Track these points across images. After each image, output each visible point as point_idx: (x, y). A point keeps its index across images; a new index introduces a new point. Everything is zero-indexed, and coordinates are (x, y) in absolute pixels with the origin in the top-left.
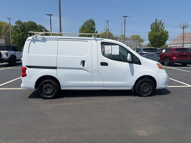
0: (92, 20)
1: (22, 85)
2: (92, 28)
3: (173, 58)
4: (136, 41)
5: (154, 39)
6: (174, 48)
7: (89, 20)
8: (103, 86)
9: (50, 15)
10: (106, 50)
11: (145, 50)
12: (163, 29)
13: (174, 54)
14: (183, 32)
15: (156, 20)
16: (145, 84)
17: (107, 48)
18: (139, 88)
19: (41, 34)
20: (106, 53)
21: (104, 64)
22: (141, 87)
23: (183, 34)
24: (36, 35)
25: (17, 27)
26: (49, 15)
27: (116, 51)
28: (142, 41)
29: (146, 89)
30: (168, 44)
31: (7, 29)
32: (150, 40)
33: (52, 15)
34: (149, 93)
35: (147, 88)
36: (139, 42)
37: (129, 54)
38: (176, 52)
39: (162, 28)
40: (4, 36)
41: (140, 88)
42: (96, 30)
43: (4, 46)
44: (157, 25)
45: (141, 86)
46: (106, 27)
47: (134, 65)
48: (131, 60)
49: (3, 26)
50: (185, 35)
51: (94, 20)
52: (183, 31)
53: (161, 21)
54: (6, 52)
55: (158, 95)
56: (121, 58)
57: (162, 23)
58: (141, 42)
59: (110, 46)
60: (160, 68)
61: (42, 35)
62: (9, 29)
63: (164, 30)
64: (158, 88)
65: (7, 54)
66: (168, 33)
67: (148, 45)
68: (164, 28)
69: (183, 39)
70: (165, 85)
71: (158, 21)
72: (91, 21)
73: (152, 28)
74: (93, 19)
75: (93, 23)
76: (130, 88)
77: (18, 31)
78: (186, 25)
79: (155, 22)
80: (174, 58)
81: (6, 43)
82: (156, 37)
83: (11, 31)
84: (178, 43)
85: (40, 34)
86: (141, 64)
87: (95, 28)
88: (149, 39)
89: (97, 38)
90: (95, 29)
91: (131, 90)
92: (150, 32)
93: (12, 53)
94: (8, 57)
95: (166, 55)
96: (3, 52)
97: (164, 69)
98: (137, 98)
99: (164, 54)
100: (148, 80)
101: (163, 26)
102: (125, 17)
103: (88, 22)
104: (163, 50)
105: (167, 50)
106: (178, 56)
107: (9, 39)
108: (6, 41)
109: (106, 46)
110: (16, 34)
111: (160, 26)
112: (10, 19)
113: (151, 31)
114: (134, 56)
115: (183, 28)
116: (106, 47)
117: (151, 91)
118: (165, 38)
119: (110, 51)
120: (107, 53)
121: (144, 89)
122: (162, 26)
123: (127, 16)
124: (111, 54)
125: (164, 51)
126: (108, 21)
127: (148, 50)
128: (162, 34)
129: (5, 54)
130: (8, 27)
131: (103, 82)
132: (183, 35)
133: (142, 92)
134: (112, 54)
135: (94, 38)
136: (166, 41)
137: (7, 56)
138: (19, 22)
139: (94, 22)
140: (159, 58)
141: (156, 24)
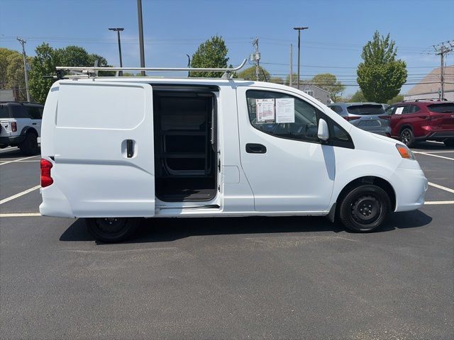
0: (218, 38)
1: (41, 206)
2: (219, 59)
3: (424, 127)
4: (326, 89)
5: (371, 83)
6: (425, 103)
7: (211, 41)
8: (255, 208)
9: (119, 29)
10: (260, 110)
11: (351, 109)
12: (393, 57)
13: (425, 117)
14: (442, 64)
15: (376, 37)
16: (365, 199)
17: (263, 106)
18: (349, 210)
19: (88, 74)
20: (261, 118)
21: (255, 148)
22: (356, 208)
23: (442, 69)
24: (74, 74)
25: (40, 59)
26: (114, 30)
27: (286, 112)
28: (340, 87)
29: (368, 214)
30: (404, 94)
31: (18, 67)
32: (362, 85)
33: (122, 29)
34: (376, 224)
35: (370, 209)
36: (333, 91)
37: (322, 121)
38: (431, 113)
39: (392, 54)
40: (11, 83)
41: (352, 210)
42: (228, 63)
43: (6, 107)
44: (379, 48)
45: (354, 205)
46: (252, 57)
47: (336, 149)
48: (326, 137)
49: (8, 59)
50: (446, 71)
51: (223, 39)
52: (442, 61)
53: (388, 37)
54: (13, 120)
55: (399, 227)
56: (299, 131)
57: (389, 42)
58: (338, 91)
59: (270, 101)
60: (405, 155)
61: (90, 74)
62: (22, 67)
63: (396, 59)
64: (400, 210)
65: (14, 126)
66: (405, 66)
67: (356, 98)
68: (395, 54)
69: (442, 80)
70: (417, 201)
71: (380, 38)
72: (217, 42)
73: (366, 54)
74: (221, 37)
75: (222, 47)
76: (326, 211)
77: (43, 69)
78: (447, 45)
79: (373, 41)
80: (427, 128)
81: (17, 100)
82: (377, 77)
83: (27, 71)
84: (429, 92)
85: (85, 74)
86: (353, 147)
87: (226, 57)
88: (358, 82)
89: (236, 81)
90: (227, 60)
91: (328, 215)
92: (361, 66)
93: (26, 122)
94: (18, 133)
95: (405, 120)
96: (6, 122)
97: (414, 159)
98: (343, 236)
99: (401, 118)
100: (372, 188)
101: (394, 50)
102: (299, 29)
103: (209, 44)
104: (398, 109)
105: (408, 107)
106: (434, 124)
107: (24, 91)
108: (17, 94)
109: (259, 102)
110: (37, 76)
111: (387, 50)
112: (24, 42)
113: (363, 61)
114: (335, 127)
115: (442, 54)
116: (260, 104)
117: (380, 218)
118: (399, 78)
119: (269, 112)
120: (264, 119)
121: (362, 213)
122: (391, 50)
123: (303, 29)
124: (275, 121)
125: (399, 111)
126: (257, 42)
127: (359, 110)
128: (392, 69)
129: (9, 126)
130: (19, 61)
131: (252, 197)
132: (442, 72)
133: (356, 219)
134: (277, 122)
135: (228, 81)
136: (400, 86)
137: (16, 130)
138: (44, 50)
139: (223, 43)
140: (388, 129)
141: (376, 45)
